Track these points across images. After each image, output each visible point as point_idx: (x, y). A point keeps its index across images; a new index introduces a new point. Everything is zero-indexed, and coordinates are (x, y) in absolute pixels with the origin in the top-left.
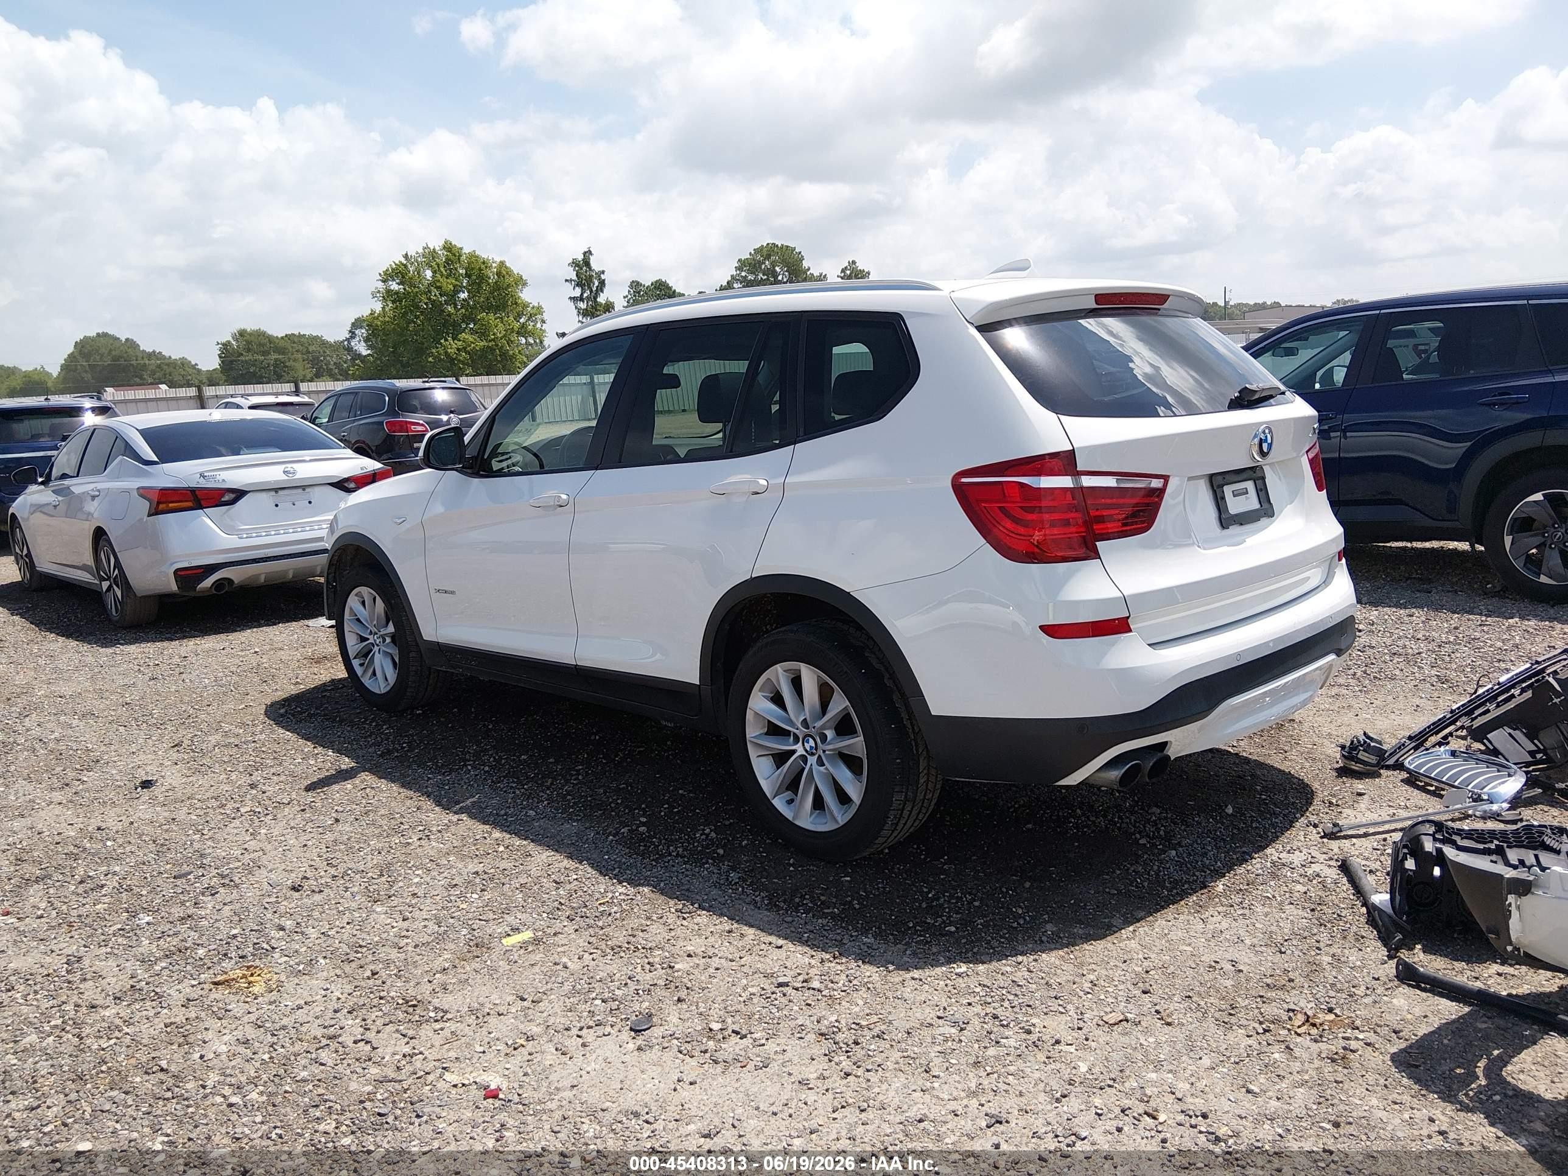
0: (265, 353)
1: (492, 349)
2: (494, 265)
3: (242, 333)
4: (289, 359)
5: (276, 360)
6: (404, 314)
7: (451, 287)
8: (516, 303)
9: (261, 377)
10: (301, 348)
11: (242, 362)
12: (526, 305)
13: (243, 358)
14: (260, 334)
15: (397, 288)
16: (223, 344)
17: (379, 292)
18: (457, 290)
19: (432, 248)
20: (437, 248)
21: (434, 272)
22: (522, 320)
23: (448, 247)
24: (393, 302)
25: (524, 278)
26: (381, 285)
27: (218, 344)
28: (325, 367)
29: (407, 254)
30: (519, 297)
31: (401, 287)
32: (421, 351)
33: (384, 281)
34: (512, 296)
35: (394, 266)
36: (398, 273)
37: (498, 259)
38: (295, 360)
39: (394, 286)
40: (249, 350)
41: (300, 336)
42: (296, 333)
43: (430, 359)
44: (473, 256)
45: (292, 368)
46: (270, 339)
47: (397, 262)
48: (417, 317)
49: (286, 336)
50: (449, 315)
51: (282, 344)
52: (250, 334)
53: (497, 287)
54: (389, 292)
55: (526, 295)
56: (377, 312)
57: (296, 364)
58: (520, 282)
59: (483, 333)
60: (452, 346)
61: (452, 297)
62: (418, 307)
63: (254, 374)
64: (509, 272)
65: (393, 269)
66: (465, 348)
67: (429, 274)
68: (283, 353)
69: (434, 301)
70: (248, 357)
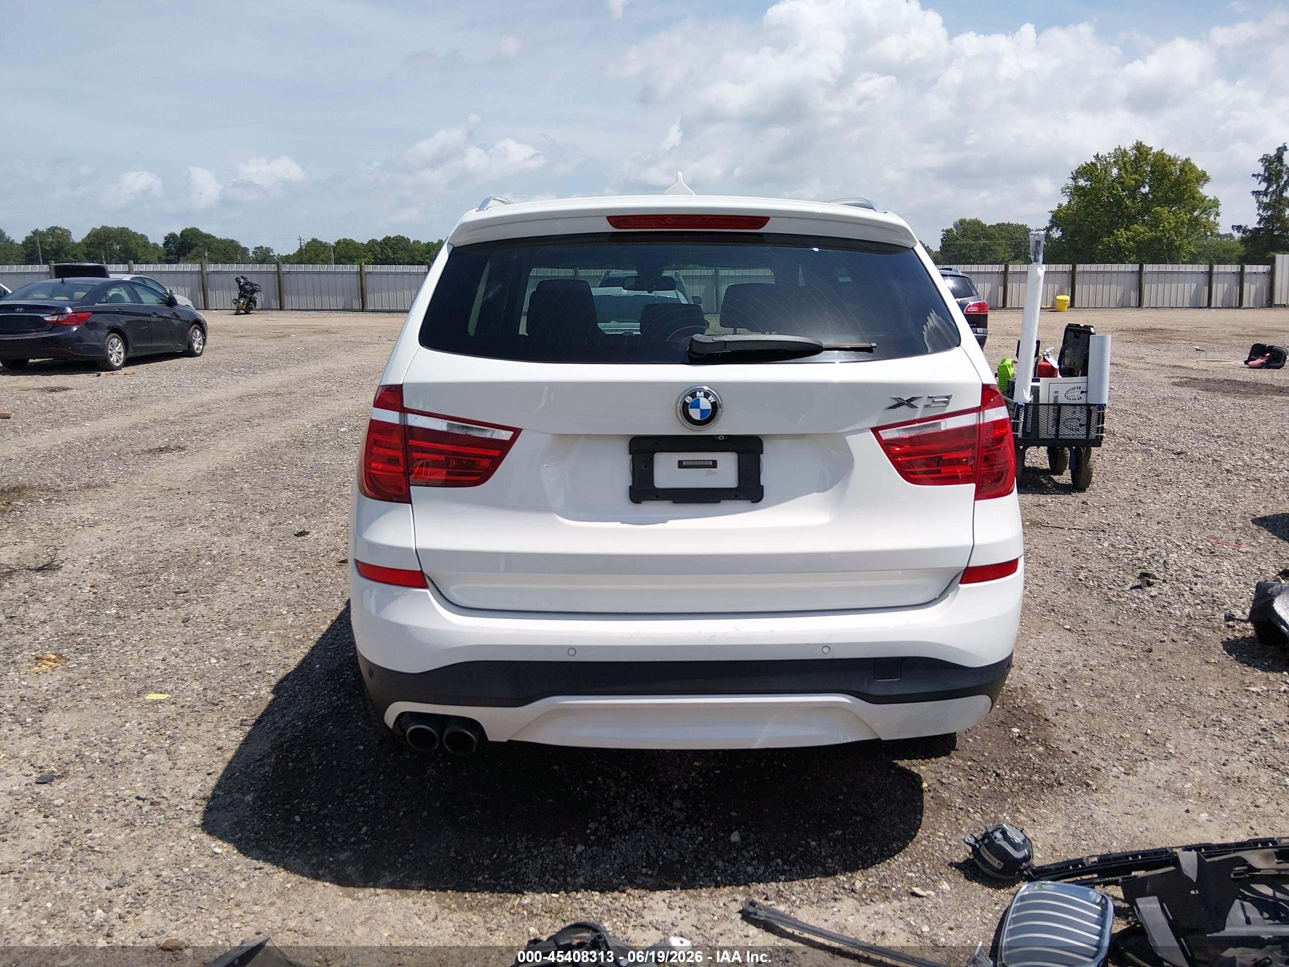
0: (977, 238)
1: (1159, 240)
2: (1179, 162)
3: (962, 222)
4: (994, 244)
5: (984, 244)
6: (1086, 207)
7: (1133, 182)
8: (1194, 198)
9: (970, 257)
10: (1007, 235)
11: (957, 245)
12: (1203, 199)
13: (958, 242)
14: (976, 223)
15: (1084, 185)
16: (947, 231)
17: (1068, 188)
18: (1139, 184)
19: (1123, 149)
20: (1128, 149)
21: (1120, 169)
22: (1196, 214)
23: (1139, 147)
24: (1079, 196)
25: (1208, 174)
26: (1071, 182)
27: (943, 231)
28: (1023, 251)
29: (1098, 155)
30: (1198, 192)
31: (1089, 183)
32: (1095, 238)
33: (1074, 179)
34: (1191, 190)
35: (1085, 165)
36: (1086, 171)
37: (1183, 158)
38: (999, 245)
39: (1082, 182)
40: (963, 236)
41: (1009, 225)
42: (1006, 222)
43: (1100, 247)
44: (1161, 155)
45: (995, 251)
46: (982, 227)
47: (1089, 162)
48: (1097, 210)
49: (998, 224)
50: (1127, 207)
51: (991, 231)
52: (969, 223)
53: (1177, 183)
54: (1077, 188)
55: (1207, 191)
56: (1064, 205)
57: (999, 248)
58: (1203, 178)
59: (1155, 224)
60: (1122, 235)
61: (1133, 192)
62: (1099, 201)
63: (964, 255)
64: (1193, 168)
65: (1085, 168)
66: (1133, 238)
67: (1115, 171)
68: (991, 239)
69: (1115, 194)
70: (964, 241)
